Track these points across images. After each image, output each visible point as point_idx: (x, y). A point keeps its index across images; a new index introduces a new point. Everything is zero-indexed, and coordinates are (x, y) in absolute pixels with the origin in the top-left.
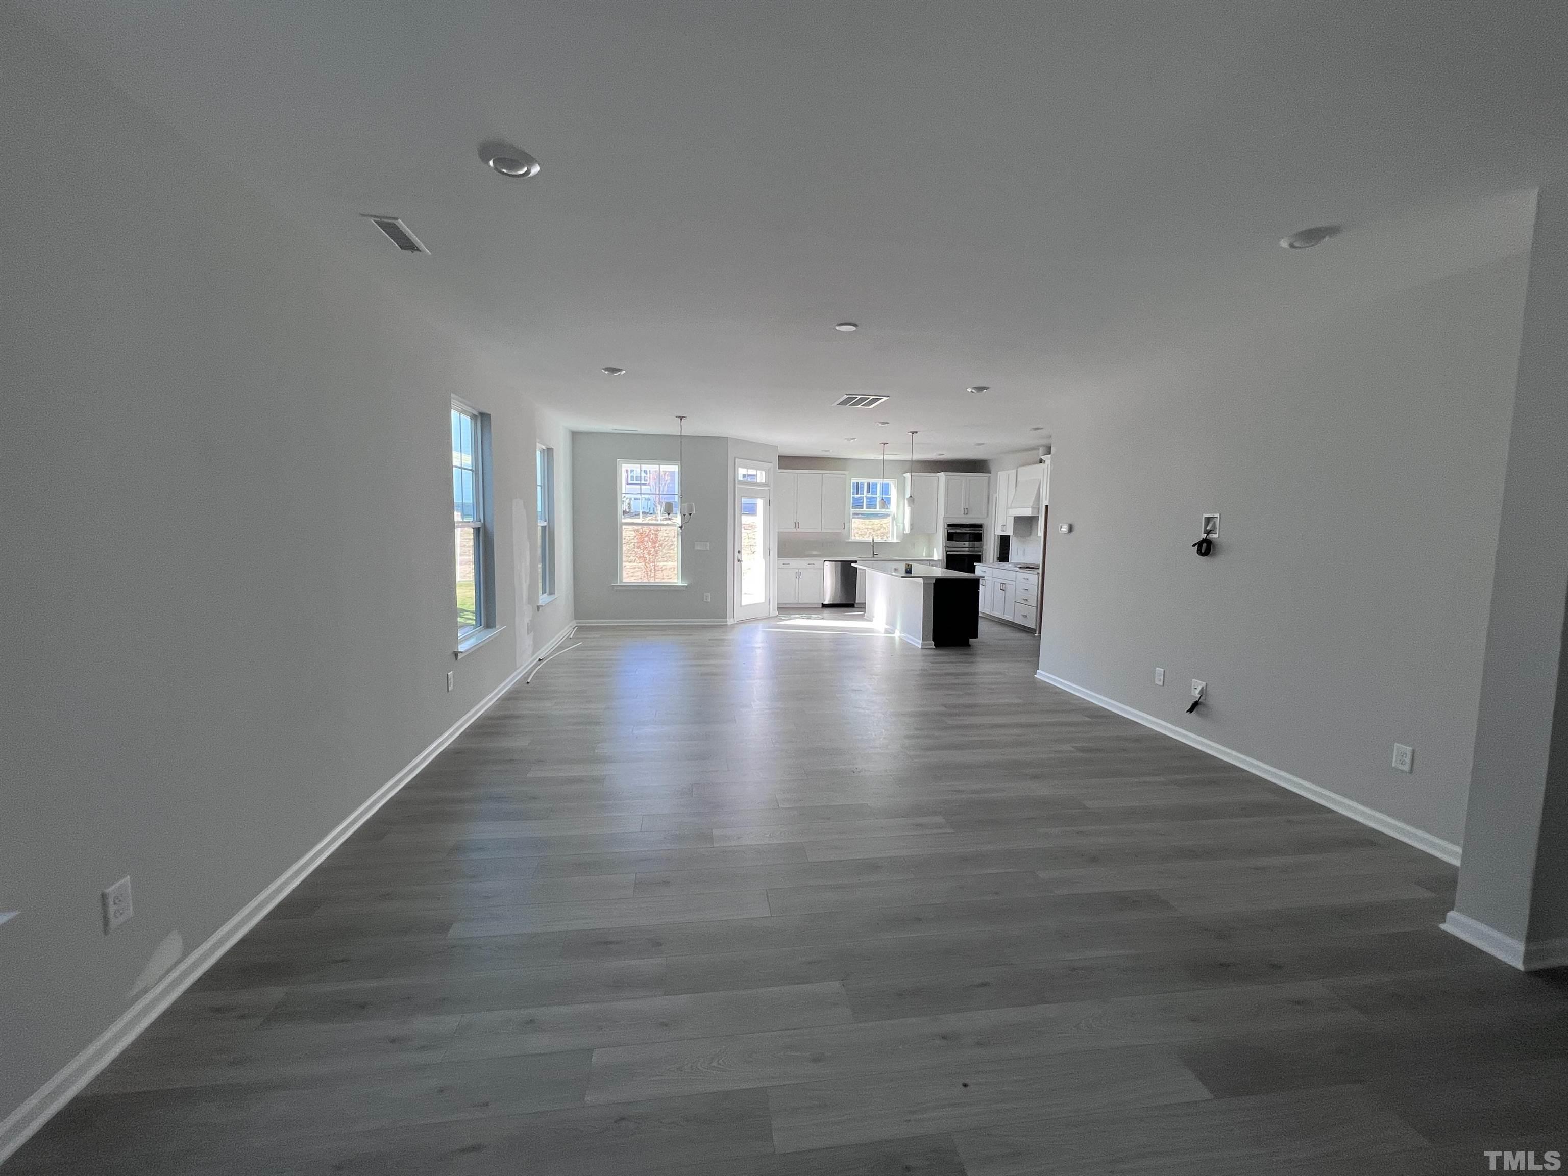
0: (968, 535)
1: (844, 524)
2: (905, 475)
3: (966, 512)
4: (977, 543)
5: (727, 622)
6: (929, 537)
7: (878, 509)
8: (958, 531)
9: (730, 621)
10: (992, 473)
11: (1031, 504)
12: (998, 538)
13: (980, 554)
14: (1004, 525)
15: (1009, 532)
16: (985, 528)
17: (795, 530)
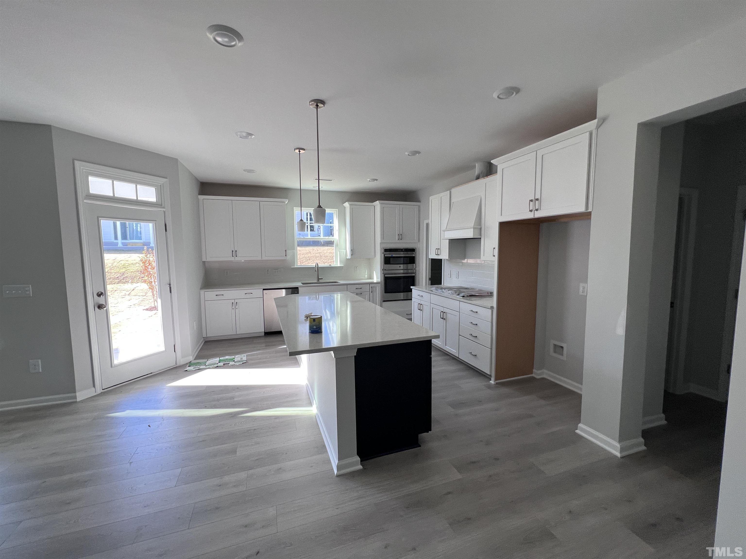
0: (402, 259)
1: (286, 251)
2: (344, 205)
3: (400, 238)
4: (410, 266)
5: (75, 397)
6: (369, 261)
7: (322, 237)
8: (394, 255)
9: (81, 396)
10: (421, 202)
11: (472, 225)
12: (430, 260)
13: (413, 275)
14: (439, 249)
15: (444, 255)
16: (417, 251)
17: (232, 259)
